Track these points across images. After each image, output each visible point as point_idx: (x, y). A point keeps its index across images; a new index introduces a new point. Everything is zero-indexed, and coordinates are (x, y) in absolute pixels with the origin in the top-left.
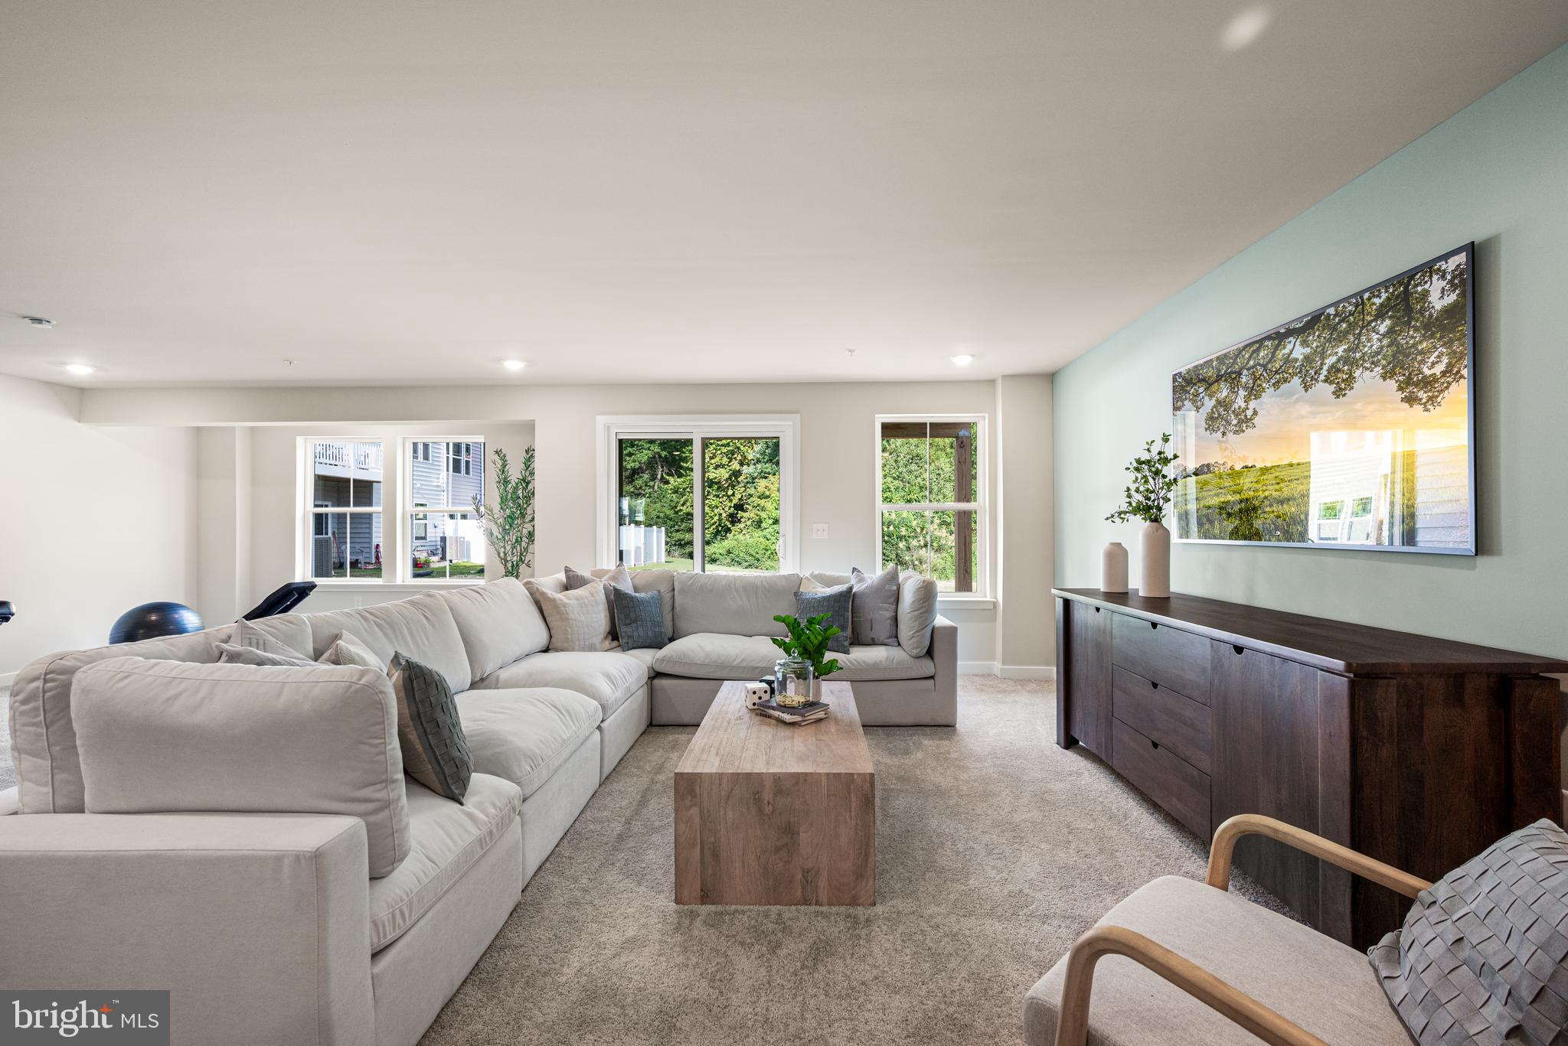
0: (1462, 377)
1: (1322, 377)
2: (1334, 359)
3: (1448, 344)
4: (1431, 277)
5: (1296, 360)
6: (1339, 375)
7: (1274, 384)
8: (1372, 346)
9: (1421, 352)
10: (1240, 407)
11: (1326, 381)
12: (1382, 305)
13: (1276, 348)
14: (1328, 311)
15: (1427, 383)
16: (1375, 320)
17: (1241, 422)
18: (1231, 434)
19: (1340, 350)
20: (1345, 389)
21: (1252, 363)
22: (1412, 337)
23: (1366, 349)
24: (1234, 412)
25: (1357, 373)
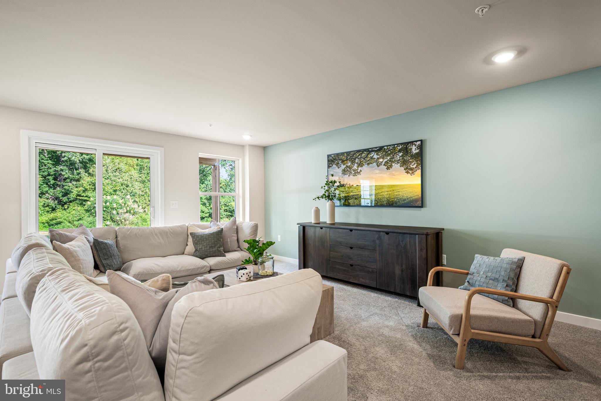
0: (420, 169)
1: (383, 164)
2: (387, 160)
3: (417, 161)
4: (413, 145)
5: (375, 158)
6: (388, 164)
7: (367, 164)
8: (397, 158)
9: (410, 162)
10: (355, 169)
11: (384, 165)
12: (400, 149)
13: (368, 154)
14: (385, 147)
15: (412, 169)
16: (398, 152)
17: (355, 173)
18: (352, 176)
19: (388, 158)
20: (390, 168)
21: (359, 157)
22: (408, 158)
23: (396, 159)
24: (353, 170)
25: (393, 164)
